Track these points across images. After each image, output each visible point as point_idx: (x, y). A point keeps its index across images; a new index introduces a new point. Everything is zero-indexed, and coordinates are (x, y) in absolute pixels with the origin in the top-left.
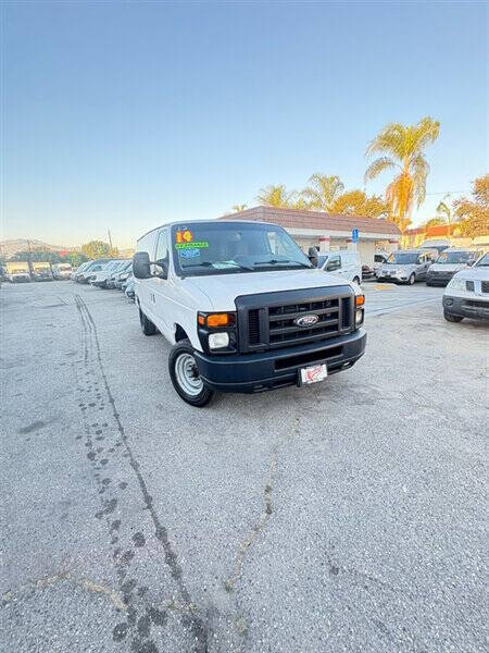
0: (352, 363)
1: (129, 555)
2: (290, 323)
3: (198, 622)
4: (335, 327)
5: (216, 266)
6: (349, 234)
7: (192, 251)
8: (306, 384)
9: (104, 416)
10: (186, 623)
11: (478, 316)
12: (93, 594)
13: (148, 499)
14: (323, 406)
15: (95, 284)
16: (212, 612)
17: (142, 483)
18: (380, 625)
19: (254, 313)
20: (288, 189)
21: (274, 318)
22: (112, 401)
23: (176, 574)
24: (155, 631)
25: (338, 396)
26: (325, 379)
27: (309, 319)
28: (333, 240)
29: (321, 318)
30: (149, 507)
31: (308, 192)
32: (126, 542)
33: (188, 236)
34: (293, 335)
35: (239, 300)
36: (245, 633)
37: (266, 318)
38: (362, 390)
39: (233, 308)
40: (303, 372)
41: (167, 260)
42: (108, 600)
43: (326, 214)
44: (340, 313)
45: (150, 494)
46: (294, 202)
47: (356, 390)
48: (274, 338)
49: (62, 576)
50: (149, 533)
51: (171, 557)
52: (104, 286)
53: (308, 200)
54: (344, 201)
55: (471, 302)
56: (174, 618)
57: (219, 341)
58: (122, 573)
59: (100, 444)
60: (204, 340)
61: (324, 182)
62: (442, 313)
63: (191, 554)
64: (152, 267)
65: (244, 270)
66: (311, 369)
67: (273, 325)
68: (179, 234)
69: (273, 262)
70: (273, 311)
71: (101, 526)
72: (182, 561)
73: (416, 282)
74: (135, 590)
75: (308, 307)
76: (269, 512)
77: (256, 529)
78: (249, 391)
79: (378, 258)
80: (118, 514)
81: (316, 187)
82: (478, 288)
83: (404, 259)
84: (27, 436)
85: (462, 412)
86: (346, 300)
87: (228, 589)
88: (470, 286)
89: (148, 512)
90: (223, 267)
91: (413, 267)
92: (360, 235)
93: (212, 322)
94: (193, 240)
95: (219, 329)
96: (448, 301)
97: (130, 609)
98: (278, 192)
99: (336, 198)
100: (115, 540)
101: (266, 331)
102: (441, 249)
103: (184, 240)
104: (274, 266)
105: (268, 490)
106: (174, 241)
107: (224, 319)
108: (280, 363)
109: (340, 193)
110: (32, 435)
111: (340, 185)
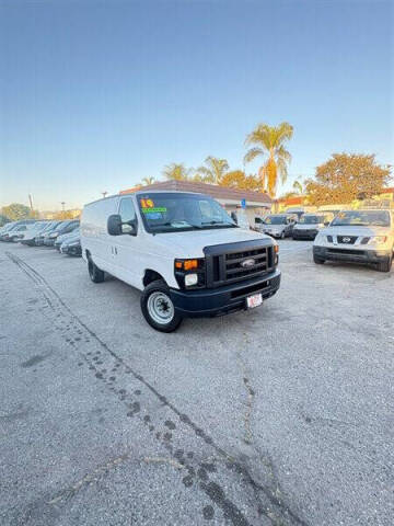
0: (274, 292)
1: (168, 436)
2: (238, 265)
3: (238, 465)
4: (264, 268)
5: (175, 225)
6: (239, 202)
8: (250, 308)
9: (93, 347)
10: (230, 467)
11: (336, 259)
12: (156, 464)
13: (162, 399)
14: (257, 324)
15: (23, 242)
16: (244, 457)
17: (152, 389)
18: (346, 443)
19: (216, 259)
20: (187, 167)
21: (229, 262)
22: (94, 335)
23: (209, 441)
24: (212, 476)
25: (264, 316)
26: (261, 304)
27: (249, 262)
28: (227, 206)
30: (166, 403)
31: (202, 170)
32: (161, 428)
33: (150, 203)
34: (239, 274)
35: (206, 250)
36: (271, 464)
37: (224, 262)
38: (279, 312)
39: (202, 255)
40: (249, 299)
41: (136, 220)
42: (168, 465)
44: (267, 257)
45: (162, 395)
46: (192, 176)
47: (276, 312)
48: (230, 276)
49: (125, 457)
50: (175, 419)
51: (199, 432)
52: (31, 244)
53: (203, 175)
54: (230, 178)
55: (331, 250)
56: (221, 467)
57: (191, 280)
58: (170, 448)
59: (102, 367)
60: (180, 280)
61: (215, 162)
62: (312, 259)
63: (212, 427)
64: (123, 226)
65: (197, 228)
66: (253, 298)
67: (229, 267)
68: (143, 202)
69: (214, 222)
70: (230, 256)
71: (136, 421)
72: (208, 433)
73: (286, 237)
74: (185, 455)
75: (246, 254)
76: (252, 393)
77: (249, 406)
78: (212, 316)
79: (258, 220)
80: (144, 411)
81: (209, 167)
82: (335, 240)
83: (276, 221)
84: (33, 368)
85: (346, 320)
86: (270, 249)
87: (247, 443)
88: (330, 239)
89: (167, 407)
90: (179, 226)
91: (283, 227)
92: (247, 203)
93: (188, 265)
94: (155, 206)
95: (191, 271)
96: (317, 249)
97: (187, 467)
98: (179, 169)
99: (224, 175)
100: (152, 429)
101: (224, 271)
102: (300, 214)
103: (148, 206)
104: (214, 226)
105: (246, 381)
106: (140, 206)
107: (195, 263)
108: (235, 294)
109: (226, 172)
110: (37, 366)
111: (226, 166)
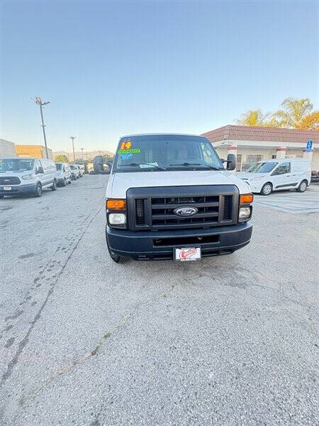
0: (231, 251)
2: (172, 212)
4: (216, 219)
5: (141, 166)
6: (305, 145)
7: (127, 155)
8: (179, 261)
13: (37, 317)
17: (44, 305)
19: (140, 202)
20: (264, 113)
21: (156, 206)
22: (75, 248)
23: (6, 376)
26: (197, 260)
27: (187, 210)
28: (289, 150)
29: (200, 210)
30: (33, 323)
31: (280, 114)
33: (128, 145)
35: (129, 191)
37: (149, 206)
39: (124, 196)
40: (178, 251)
43: (292, 130)
44: (221, 208)
45: (41, 314)
46: (267, 121)
48: (155, 222)
50: (18, 340)
51: (13, 362)
53: (279, 119)
54: (311, 119)
57: (118, 219)
59: (46, 274)
60: (108, 217)
61: (294, 104)
63: (26, 365)
66: (186, 250)
67: (155, 212)
68: (124, 144)
69: (186, 165)
70: (154, 201)
72: (16, 368)
75: (185, 201)
76: (94, 353)
77: (75, 364)
80: (16, 321)
81: (287, 110)
84: (20, 260)
86: (230, 198)
89: (30, 326)
90: (146, 166)
92: (314, 146)
94: (131, 148)
98: (255, 115)
99: (304, 117)
101: (149, 216)
103: (125, 148)
105: (107, 336)
106: (119, 148)
107: (122, 204)
109: (308, 113)
111: (310, 106)
